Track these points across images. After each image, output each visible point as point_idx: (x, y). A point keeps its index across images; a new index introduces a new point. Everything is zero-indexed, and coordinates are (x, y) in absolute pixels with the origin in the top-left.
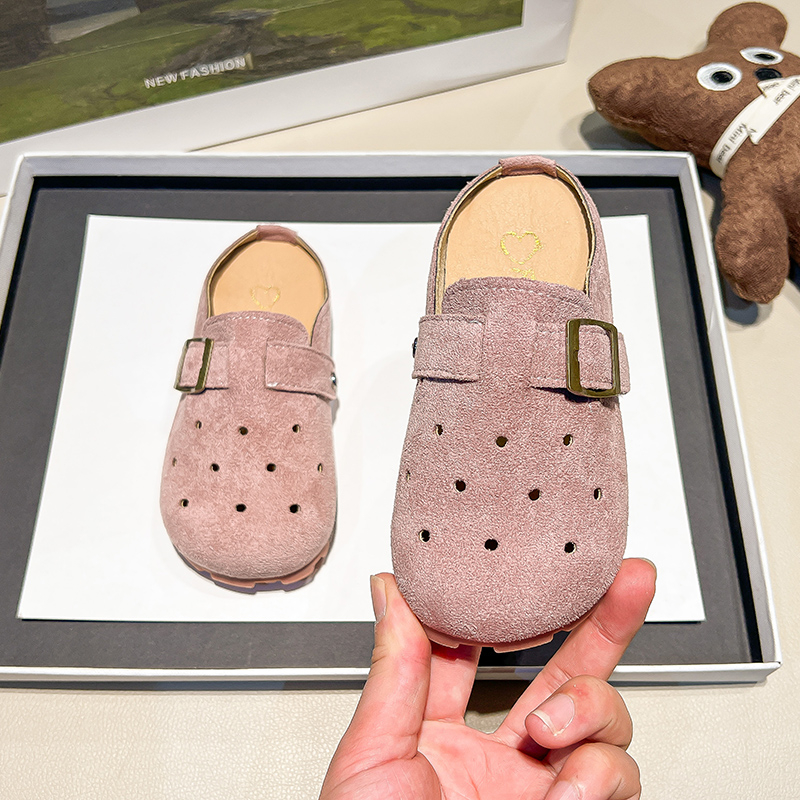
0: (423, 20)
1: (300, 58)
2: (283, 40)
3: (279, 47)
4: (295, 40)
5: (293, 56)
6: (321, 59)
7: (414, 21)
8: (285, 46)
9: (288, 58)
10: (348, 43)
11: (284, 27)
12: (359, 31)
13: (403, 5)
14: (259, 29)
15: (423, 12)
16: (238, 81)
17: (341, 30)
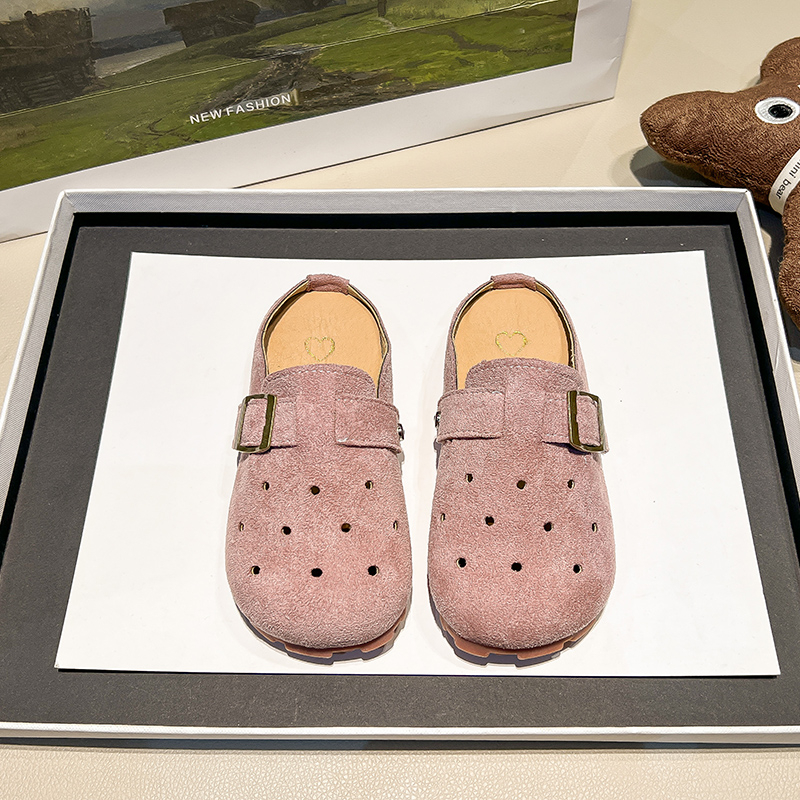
0: (471, 55)
1: (346, 94)
2: (329, 76)
3: (325, 83)
4: (342, 76)
5: (339, 92)
6: (368, 95)
7: (461, 57)
8: (332, 82)
9: (333, 93)
10: (395, 79)
11: (331, 63)
12: (407, 65)
13: (452, 40)
14: (305, 64)
15: (472, 47)
16: (283, 118)
17: (387, 65)
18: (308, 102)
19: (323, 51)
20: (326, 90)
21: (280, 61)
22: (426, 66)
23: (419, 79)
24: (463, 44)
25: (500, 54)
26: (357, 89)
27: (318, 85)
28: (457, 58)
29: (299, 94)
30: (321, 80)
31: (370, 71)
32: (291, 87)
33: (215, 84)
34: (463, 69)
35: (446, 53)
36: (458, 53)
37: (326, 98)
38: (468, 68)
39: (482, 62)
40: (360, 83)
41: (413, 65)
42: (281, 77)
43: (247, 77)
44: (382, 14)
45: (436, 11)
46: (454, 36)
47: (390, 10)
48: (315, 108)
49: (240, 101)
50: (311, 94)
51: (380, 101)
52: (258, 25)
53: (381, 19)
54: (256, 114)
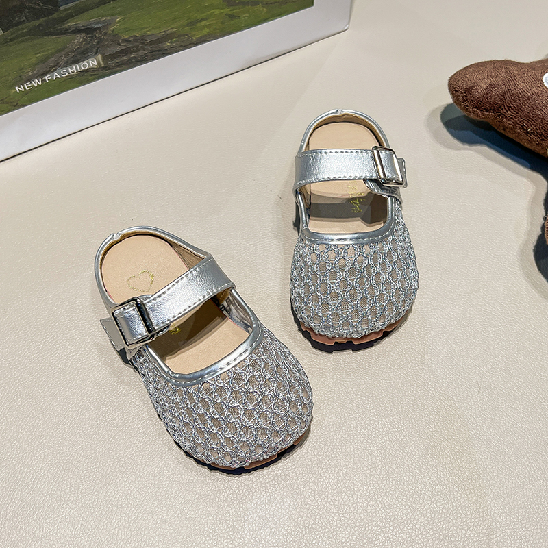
0: (237, 10)
1: (142, 53)
2: (127, 41)
3: (124, 46)
4: (136, 39)
5: (135, 52)
6: (159, 51)
7: (230, 13)
8: (129, 45)
9: (131, 54)
10: (179, 36)
11: (126, 30)
12: (187, 25)
14: (105, 34)
15: (238, 4)
16: (92, 77)
17: (172, 27)
18: (111, 63)
19: (118, 22)
20: (125, 52)
21: (84, 35)
22: (203, 23)
23: (198, 34)
24: (230, 3)
25: (259, 7)
26: (149, 48)
27: (118, 49)
28: (227, 14)
29: (104, 58)
30: (120, 45)
31: (158, 33)
32: (96, 53)
33: (33, 60)
34: (232, 22)
35: (218, 11)
36: (227, 11)
37: (125, 58)
38: (236, 21)
39: (247, 15)
40: (151, 43)
41: (192, 24)
42: (87, 46)
43: (59, 51)
48: (117, 66)
49: (55, 70)
50: (113, 56)
51: (170, 54)
52: (62, 8)
54: (70, 77)
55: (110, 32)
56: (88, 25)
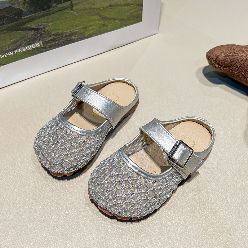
0: (106, 22)
1: (61, 41)
2: (54, 35)
3: (53, 37)
4: (58, 34)
5: (58, 40)
6: (69, 40)
8: (55, 37)
9: (56, 41)
10: (79, 33)
11: (54, 30)
12: (83, 28)
13: (99, 17)
14: (44, 31)
15: (107, 19)
16: (37, 52)
17: (76, 29)
18: (47, 45)
19: (50, 26)
20: (53, 40)
21: (33, 31)
22: (90, 28)
23: (88, 33)
24: (103, 18)
25: (117, 21)
26: (65, 38)
27: (50, 38)
28: (101, 24)
29: (43, 43)
30: (51, 37)
31: (69, 32)
32: (39, 40)
33: (9, 43)
34: (104, 28)
35: (97, 22)
36: (102, 22)
37: (53, 43)
38: (106, 27)
39: (111, 25)
40: (66, 36)
41: (85, 28)
42: (35, 37)
43: (22, 38)
44: (72, 10)
45: (92, 7)
46: (100, 15)
47: (75, 8)
48: (50, 47)
49: (20, 48)
50: (47, 42)
51: (74, 42)
52: (23, 18)
53: (72, 11)
54: (27, 52)
55: (46, 30)
56: (35, 27)
